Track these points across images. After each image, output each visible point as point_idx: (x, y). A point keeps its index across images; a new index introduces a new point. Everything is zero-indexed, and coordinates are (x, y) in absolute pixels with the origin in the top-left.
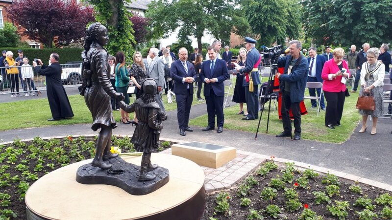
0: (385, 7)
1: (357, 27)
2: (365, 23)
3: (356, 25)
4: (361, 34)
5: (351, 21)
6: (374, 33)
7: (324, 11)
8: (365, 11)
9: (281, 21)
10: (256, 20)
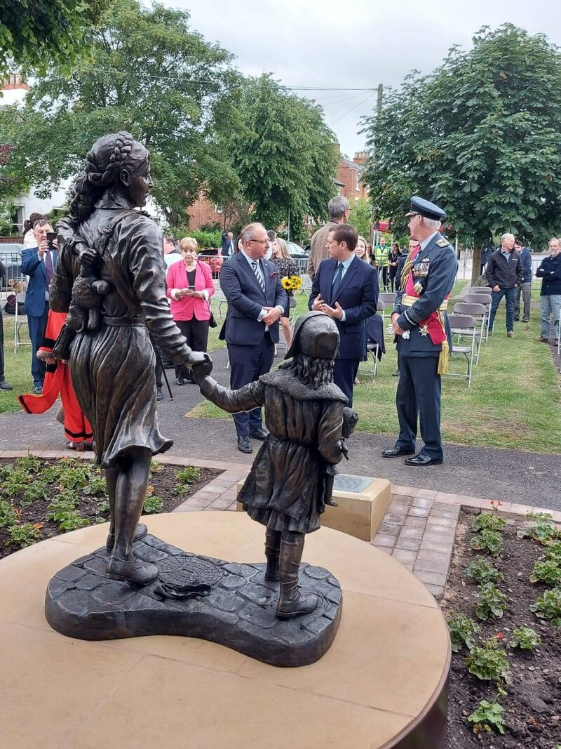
0: (542, 163)
1: (489, 198)
2: (502, 189)
3: (486, 193)
4: (494, 212)
5: (475, 188)
6: (519, 214)
7: (423, 162)
8: (504, 167)
9: (298, 179)
10: (247, 171)
